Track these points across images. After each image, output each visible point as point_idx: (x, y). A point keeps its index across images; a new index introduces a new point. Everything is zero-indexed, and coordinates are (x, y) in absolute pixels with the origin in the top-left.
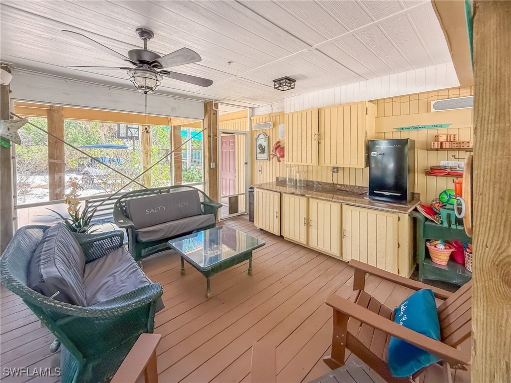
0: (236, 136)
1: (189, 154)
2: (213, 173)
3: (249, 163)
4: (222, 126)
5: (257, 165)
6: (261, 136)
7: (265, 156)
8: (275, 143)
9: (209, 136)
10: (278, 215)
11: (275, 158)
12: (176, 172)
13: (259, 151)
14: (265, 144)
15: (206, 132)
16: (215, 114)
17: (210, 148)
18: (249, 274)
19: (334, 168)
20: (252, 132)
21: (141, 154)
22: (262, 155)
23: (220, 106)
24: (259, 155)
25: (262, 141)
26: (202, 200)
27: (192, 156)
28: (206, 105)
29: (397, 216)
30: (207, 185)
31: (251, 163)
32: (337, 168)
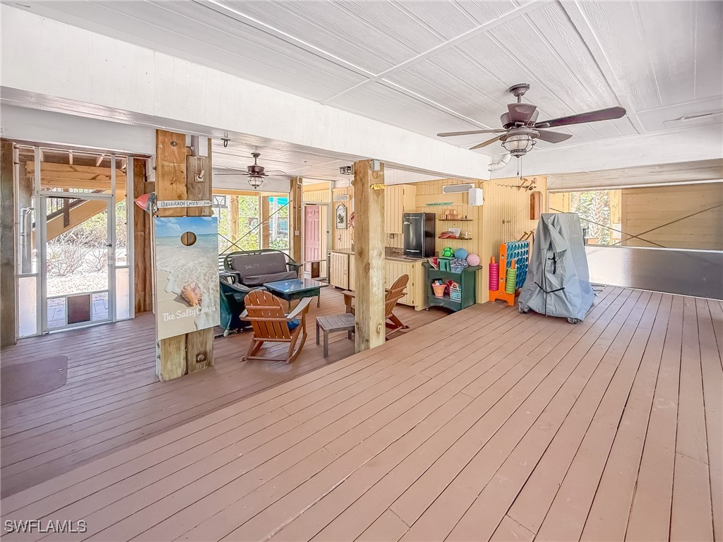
0: (320, 207)
1: (275, 223)
2: (297, 239)
3: (330, 232)
4: (306, 198)
5: (337, 233)
6: (341, 207)
7: (343, 225)
8: (351, 213)
9: (294, 208)
10: (347, 272)
11: (351, 227)
12: (264, 240)
13: (338, 221)
14: (343, 214)
15: (292, 203)
16: (300, 187)
17: (294, 218)
18: (318, 307)
19: (391, 234)
20: (333, 203)
21: (230, 223)
22: (341, 224)
23: (304, 180)
24: (339, 224)
25: (341, 212)
26: (287, 262)
27: (279, 226)
28: (292, 181)
29: (412, 264)
30: (292, 250)
31: (332, 231)
32: (393, 234)
